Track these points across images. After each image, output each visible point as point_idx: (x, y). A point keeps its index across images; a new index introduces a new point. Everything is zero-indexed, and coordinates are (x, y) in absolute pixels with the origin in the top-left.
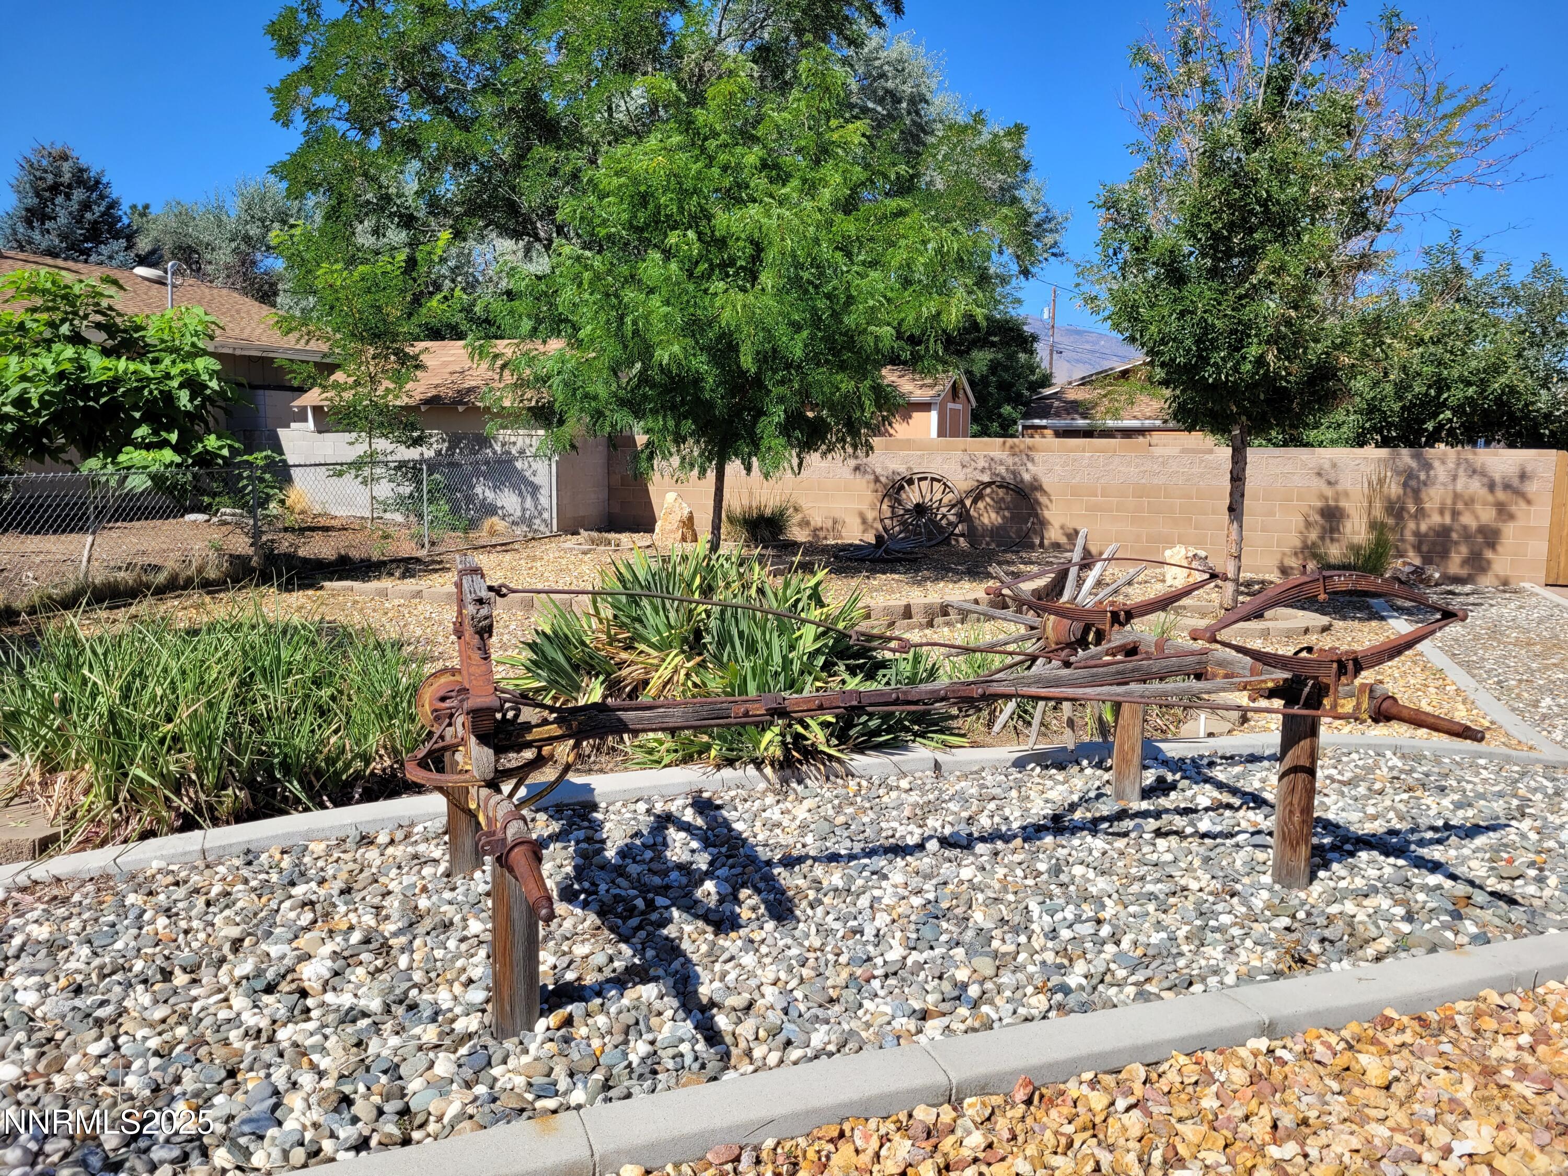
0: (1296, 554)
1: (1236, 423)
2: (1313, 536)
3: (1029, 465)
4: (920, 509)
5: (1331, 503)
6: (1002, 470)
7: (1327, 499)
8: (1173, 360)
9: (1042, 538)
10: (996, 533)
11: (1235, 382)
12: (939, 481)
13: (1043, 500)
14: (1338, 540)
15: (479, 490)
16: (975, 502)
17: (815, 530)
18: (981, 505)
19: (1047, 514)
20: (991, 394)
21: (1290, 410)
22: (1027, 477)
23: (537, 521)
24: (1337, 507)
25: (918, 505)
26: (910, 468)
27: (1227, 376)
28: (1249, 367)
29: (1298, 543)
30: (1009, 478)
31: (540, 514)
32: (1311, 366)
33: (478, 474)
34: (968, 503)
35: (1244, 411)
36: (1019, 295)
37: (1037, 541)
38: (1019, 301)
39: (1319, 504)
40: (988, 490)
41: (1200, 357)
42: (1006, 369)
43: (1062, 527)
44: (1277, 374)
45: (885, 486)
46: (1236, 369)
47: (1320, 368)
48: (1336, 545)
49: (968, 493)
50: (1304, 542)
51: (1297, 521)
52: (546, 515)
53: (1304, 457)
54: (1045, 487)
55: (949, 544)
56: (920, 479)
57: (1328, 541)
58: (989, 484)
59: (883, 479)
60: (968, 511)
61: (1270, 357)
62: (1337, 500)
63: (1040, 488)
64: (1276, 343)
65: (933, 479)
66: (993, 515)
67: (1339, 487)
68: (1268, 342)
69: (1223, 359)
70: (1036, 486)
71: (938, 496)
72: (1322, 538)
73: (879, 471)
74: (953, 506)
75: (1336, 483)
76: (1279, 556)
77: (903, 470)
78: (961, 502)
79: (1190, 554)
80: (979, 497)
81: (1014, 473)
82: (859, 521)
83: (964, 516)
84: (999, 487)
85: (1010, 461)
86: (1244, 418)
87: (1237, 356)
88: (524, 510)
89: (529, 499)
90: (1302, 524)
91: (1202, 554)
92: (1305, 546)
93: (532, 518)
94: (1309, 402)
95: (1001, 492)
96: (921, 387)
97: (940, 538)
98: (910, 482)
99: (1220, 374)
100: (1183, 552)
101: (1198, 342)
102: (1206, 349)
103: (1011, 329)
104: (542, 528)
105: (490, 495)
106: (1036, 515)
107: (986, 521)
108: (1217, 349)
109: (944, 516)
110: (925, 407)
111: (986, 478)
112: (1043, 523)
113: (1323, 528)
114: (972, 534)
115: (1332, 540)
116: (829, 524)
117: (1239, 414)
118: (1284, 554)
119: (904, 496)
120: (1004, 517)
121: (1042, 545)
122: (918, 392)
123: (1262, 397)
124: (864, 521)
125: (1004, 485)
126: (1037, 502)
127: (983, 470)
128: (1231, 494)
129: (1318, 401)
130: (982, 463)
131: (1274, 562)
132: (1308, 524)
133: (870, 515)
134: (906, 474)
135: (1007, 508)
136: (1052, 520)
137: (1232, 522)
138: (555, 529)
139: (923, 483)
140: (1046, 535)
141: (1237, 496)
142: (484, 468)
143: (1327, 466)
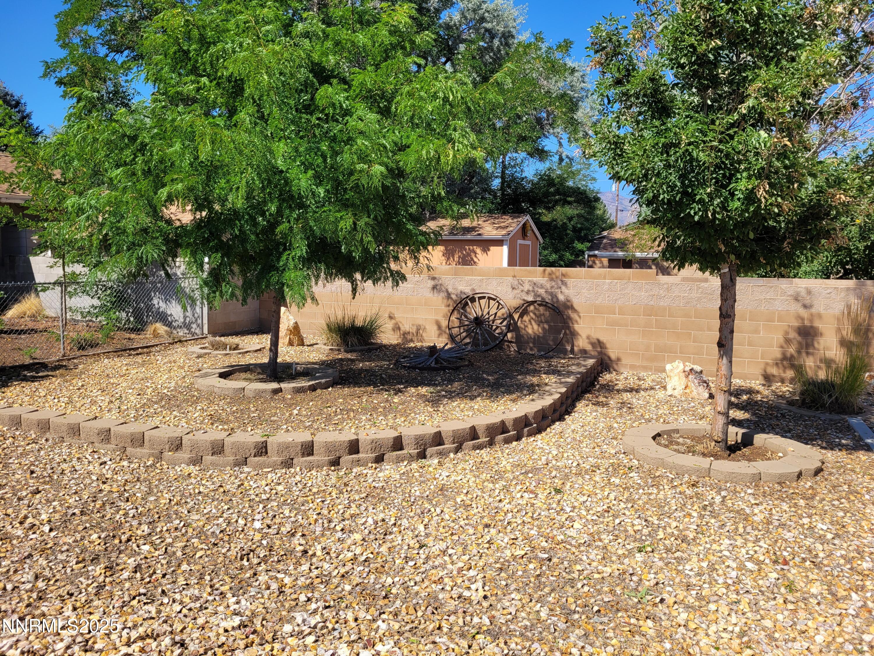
0: (777, 364)
1: (725, 261)
2: (792, 350)
3: (563, 288)
4: (478, 321)
5: (807, 323)
6: (542, 291)
7: (803, 319)
8: (656, 197)
9: (573, 346)
10: (537, 340)
11: (722, 220)
12: (494, 300)
13: (574, 316)
14: (812, 354)
15: (155, 301)
16: (521, 316)
17: (405, 334)
18: (526, 318)
19: (576, 327)
20: (567, 235)
21: (780, 250)
22: (561, 297)
23: (194, 326)
24: (812, 327)
25: (477, 319)
26: (473, 290)
27: (714, 213)
28: (737, 204)
29: (779, 356)
30: (548, 298)
31: (196, 320)
32: (803, 205)
33: (155, 289)
34: (516, 316)
35: (734, 250)
36: (594, 175)
37: (569, 348)
38: (594, 179)
39: (796, 324)
40: (532, 308)
41: (685, 193)
42: (587, 220)
43: (588, 337)
44: (769, 212)
45: (455, 302)
46: (724, 207)
47: (812, 207)
48: (811, 358)
49: (516, 309)
50: (784, 354)
51: (778, 338)
52: (199, 321)
53: (783, 286)
54: (576, 306)
55: (501, 348)
56: (480, 298)
57: (804, 354)
58: (532, 303)
59: (454, 297)
60: (516, 323)
61: (761, 193)
62: (811, 321)
63: (572, 307)
64: (768, 178)
65: (489, 298)
66: (536, 327)
67: (813, 310)
68: (759, 176)
69: (709, 195)
70: (568, 306)
71: (493, 311)
72: (799, 352)
73: (450, 290)
74: (505, 319)
75: (811, 306)
76: (762, 366)
77: (468, 291)
78: (511, 316)
79: (688, 369)
80: (524, 313)
81: (551, 294)
82: (435, 327)
83: (512, 327)
84: (540, 305)
85: (548, 286)
86: (733, 257)
87: (725, 193)
88: (185, 317)
89: (189, 309)
90: (782, 340)
91: (698, 368)
92: (784, 358)
93: (191, 323)
94: (801, 241)
95: (542, 309)
96: (497, 228)
97: (493, 344)
98: (473, 300)
99: (706, 211)
100: (681, 366)
101: (683, 177)
102: (691, 185)
103: (581, 193)
104: (198, 331)
105: (162, 305)
106: (569, 328)
107: (530, 331)
108: (703, 184)
109: (497, 327)
110: (499, 243)
111: (530, 298)
112: (574, 334)
113: (800, 343)
114: (520, 340)
115: (808, 354)
116: (414, 330)
117: (728, 253)
118: (767, 364)
119: (468, 310)
120: (544, 329)
121: (572, 351)
122: (495, 232)
123: (752, 236)
124: (439, 327)
125: (543, 304)
126: (569, 318)
127: (528, 292)
128: (721, 330)
129: (810, 241)
130: (527, 287)
131: (758, 371)
132: (788, 341)
133: (444, 323)
134: (470, 293)
135: (546, 322)
136: (580, 332)
137: (721, 357)
138: (206, 331)
139: (483, 302)
140: (576, 343)
141: (726, 332)
142: (159, 285)
143: (803, 293)
